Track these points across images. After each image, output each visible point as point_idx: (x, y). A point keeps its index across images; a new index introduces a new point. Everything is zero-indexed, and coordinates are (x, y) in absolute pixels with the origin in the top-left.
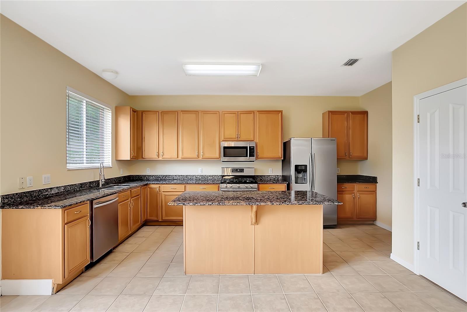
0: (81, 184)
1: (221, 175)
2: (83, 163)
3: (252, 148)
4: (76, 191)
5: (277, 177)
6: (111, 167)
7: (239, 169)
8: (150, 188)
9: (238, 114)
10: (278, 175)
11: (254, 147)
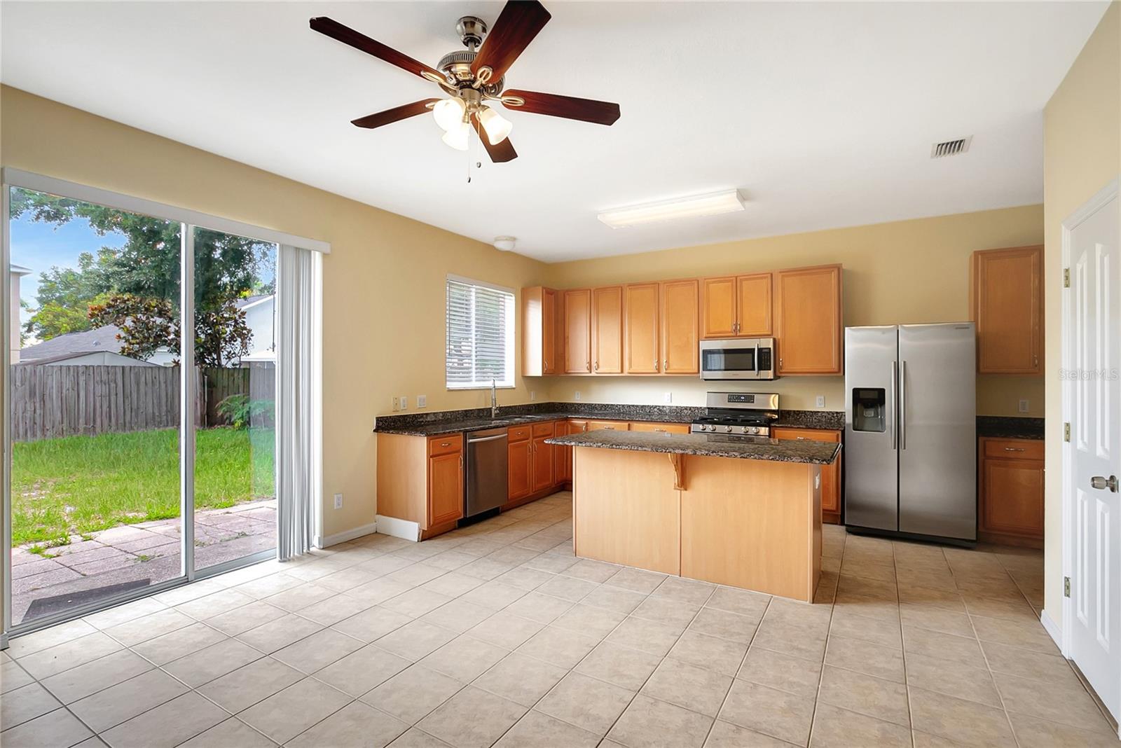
0: (466, 411)
1: (705, 406)
2: (471, 381)
3: (765, 352)
4: (459, 420)
5: (835, 415)
6: (514, 388)
7: (744, 396)
8: (572, 425)
9: (736, 282)
10: (839, 411)
11: (770, 349)
